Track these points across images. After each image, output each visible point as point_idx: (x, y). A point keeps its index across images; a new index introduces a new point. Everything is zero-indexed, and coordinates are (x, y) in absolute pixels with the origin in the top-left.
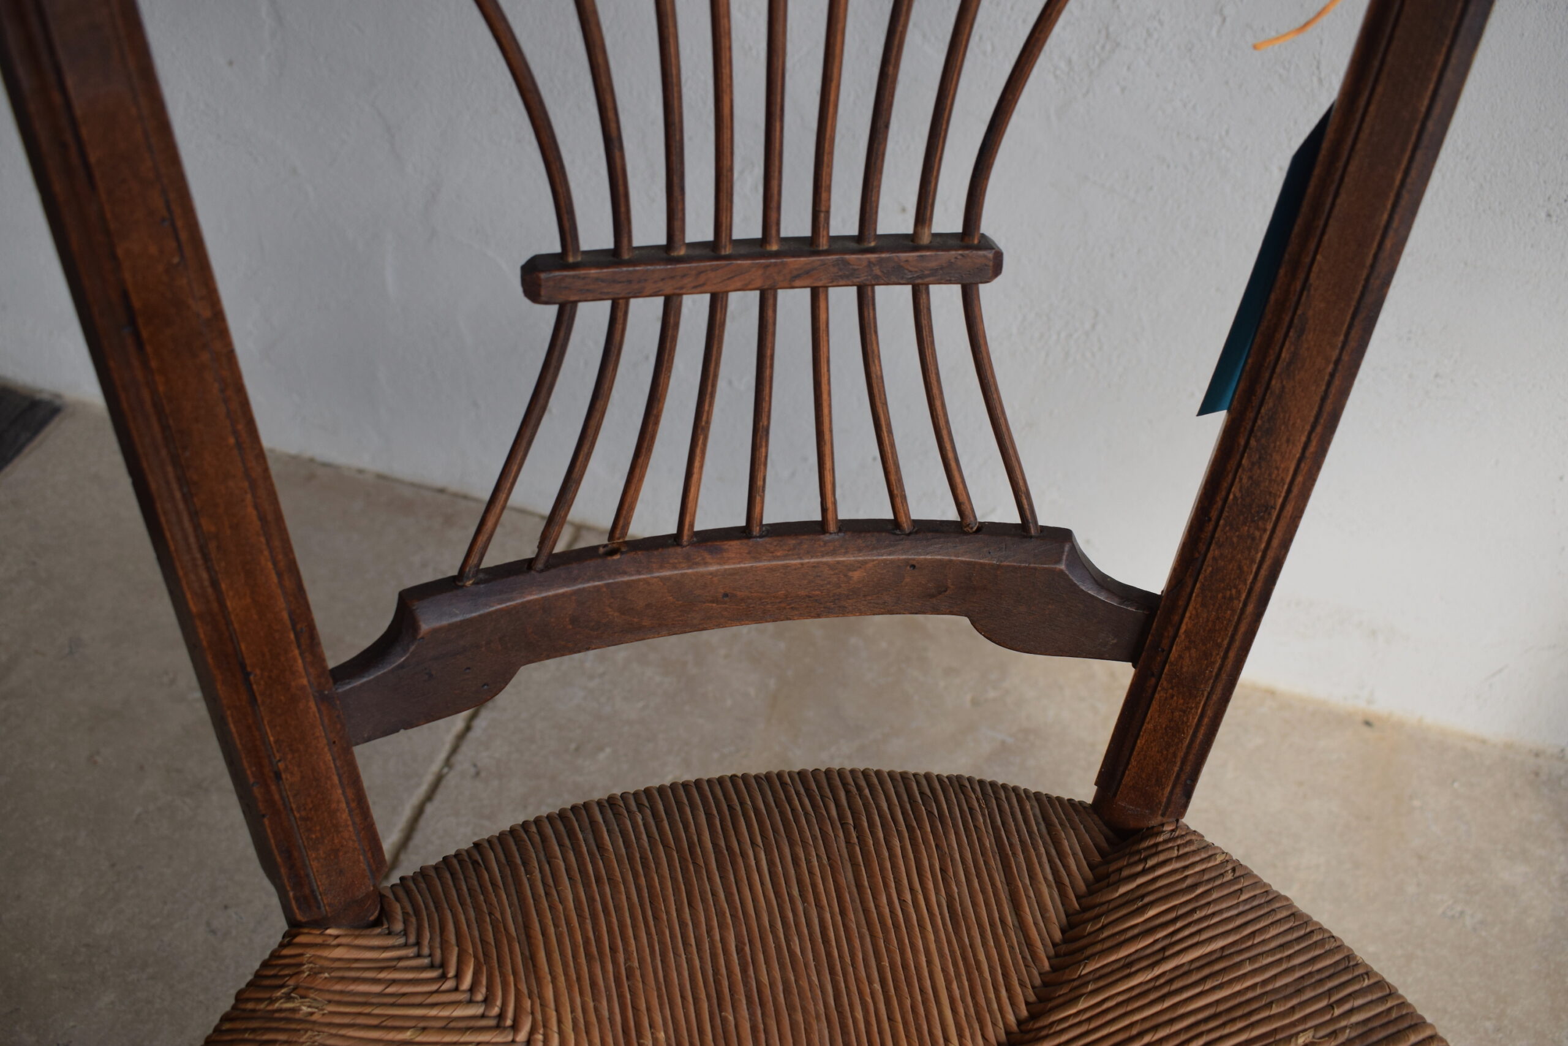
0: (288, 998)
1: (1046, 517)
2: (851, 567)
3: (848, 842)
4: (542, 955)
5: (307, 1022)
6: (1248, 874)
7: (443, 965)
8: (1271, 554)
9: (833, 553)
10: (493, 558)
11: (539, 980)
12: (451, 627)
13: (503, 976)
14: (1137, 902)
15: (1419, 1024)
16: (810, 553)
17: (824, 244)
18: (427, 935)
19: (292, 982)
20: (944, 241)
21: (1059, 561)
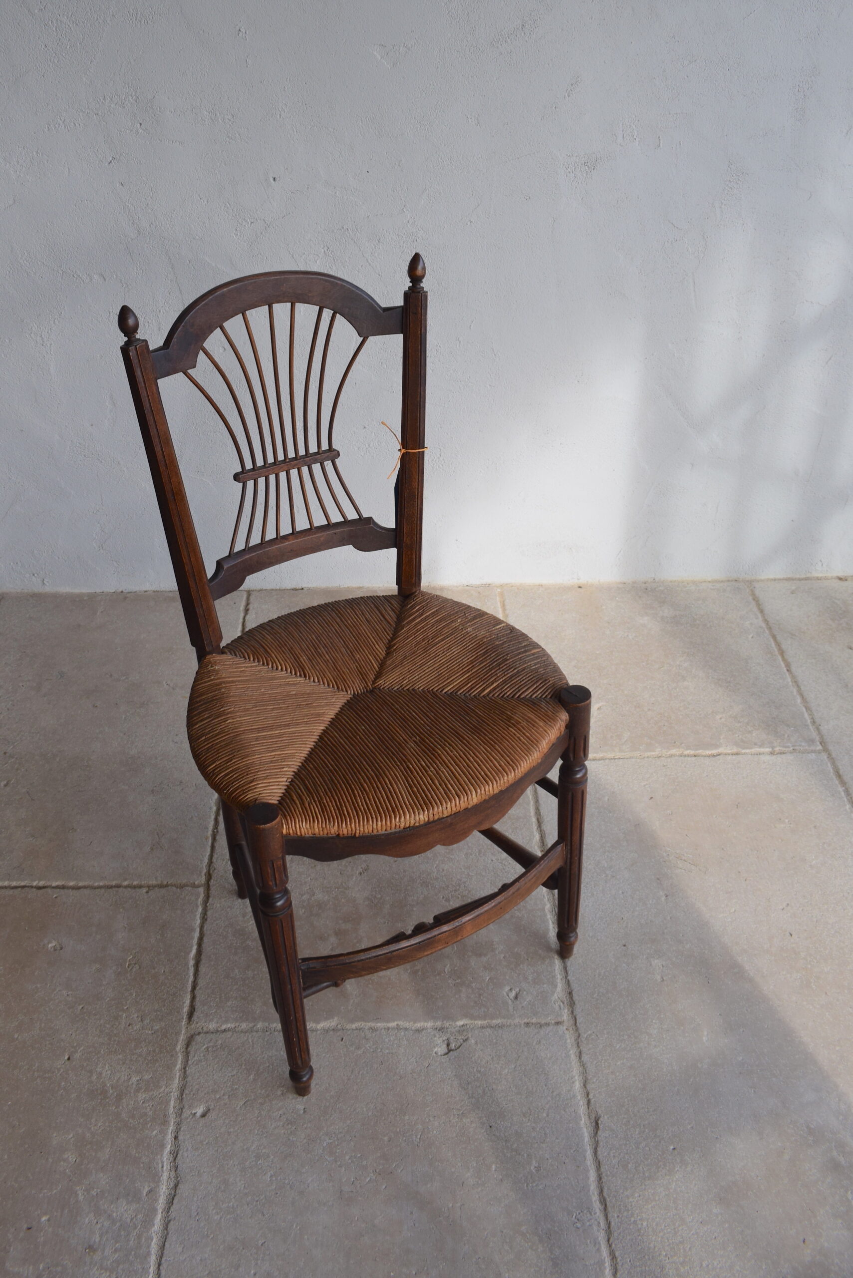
0: (212, 666)
1: (365, 515)
2: (320, 537)
3: (336, 613)
4: (269, 650)
5: (218, 670)
6: (440, 596)
7: (244, 657)
8: (419, 507)
9: (315, 534)
10: (236, 550)
11: (270, 654)
12: (231, 566)
13: (260, 655)
14: (413, 607)
15: (487, 614)
16: (309, 535)
17: (299, 458)
18: (237, 652)
19: (210, 665)
20: (325, 452)
21: (370, 524)
